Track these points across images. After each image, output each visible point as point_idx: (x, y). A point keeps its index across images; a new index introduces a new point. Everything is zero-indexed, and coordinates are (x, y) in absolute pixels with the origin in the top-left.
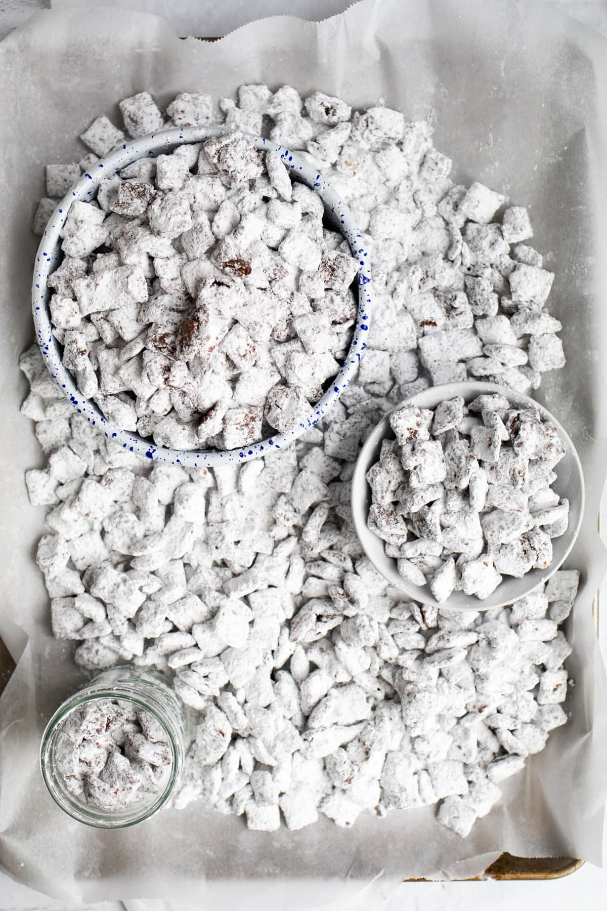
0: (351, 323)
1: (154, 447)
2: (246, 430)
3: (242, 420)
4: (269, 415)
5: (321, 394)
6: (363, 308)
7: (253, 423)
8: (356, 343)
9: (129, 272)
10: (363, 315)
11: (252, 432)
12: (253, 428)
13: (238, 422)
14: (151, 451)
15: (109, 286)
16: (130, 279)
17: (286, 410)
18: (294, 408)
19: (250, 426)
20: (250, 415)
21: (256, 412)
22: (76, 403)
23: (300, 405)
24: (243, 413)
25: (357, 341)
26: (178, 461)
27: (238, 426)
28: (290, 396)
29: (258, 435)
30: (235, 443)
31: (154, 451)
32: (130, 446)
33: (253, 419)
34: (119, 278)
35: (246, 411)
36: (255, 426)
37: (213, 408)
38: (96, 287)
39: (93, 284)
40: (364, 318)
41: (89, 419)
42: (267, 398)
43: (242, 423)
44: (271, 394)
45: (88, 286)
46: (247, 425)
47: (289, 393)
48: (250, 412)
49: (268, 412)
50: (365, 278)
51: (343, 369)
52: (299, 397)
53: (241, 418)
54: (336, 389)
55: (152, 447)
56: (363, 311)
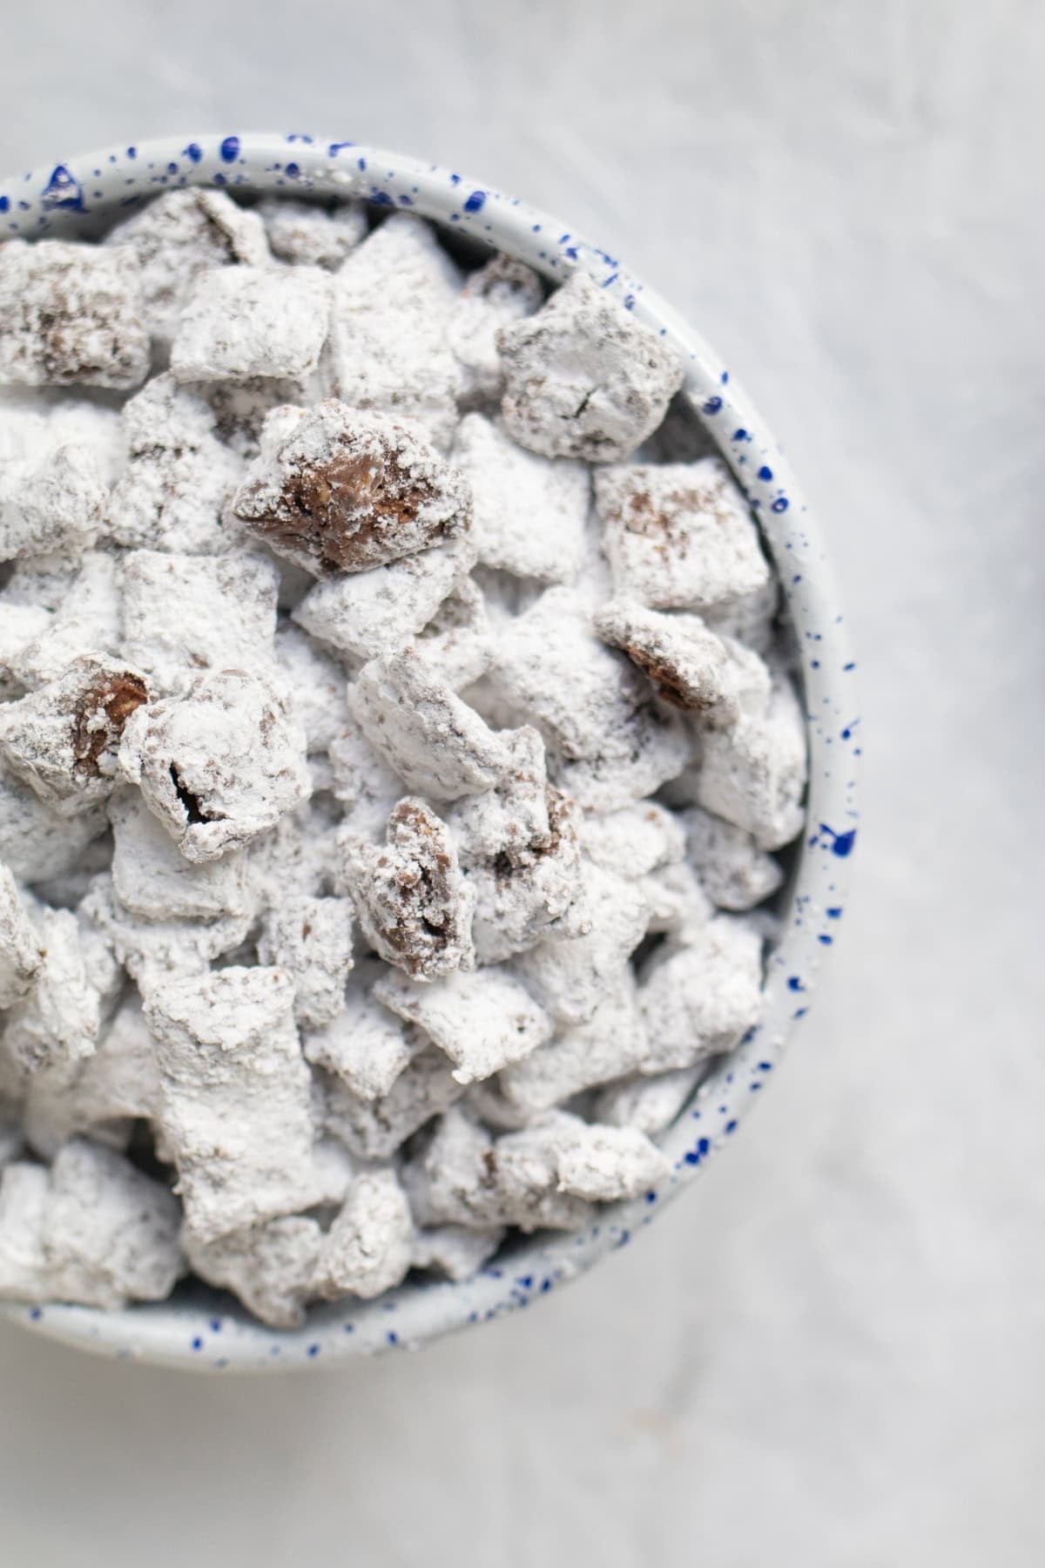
0: (220, 203)
1: (813, 830)
2: (685, 521)
3: (649, 543)
4: (619, 436)
5: (506, 264)
6: (161, 170)
7: (656, 501)
8: (293, 169)
9: (176, 1036)
10: (185, 163)
11: (690, 500)
12: (674, 497)
13: (656, 557)
14: (829, 840)
15: (223, 1108)
16: (203, 1036)
17: (591, 375)
18: (581, 346)
19: (670, 507)
20: (628, 513)
21: (614, 495)
22: (704, 1145)
23: (567, 323)
24: (622, 542)
25: (285, 162)
26: (846, 734)
27: (673, 553)
28: (538, 367)
29: (700, 476)
30: (740, 556)
31: (825, 829)
32: (825, 918)
33: (641, 502)
34: (199, 1074)
35: (614, 531)
36: (668, 490)
37: (617, 648)
38: (225, 1158)
39: (212, 1168)
40: (194, 153)
41: (755, 1087)
42: (559, 458)
43: (661, 538)
44: (539, 443)
45: (217, 1184)
46: (665, 521)
47: (526, 375)
48: (617, 516)
49: (609, 442)
50: (54, 181)
51: (395, 198)
52: (539, 333)
53: (639, 549)
54: (474, 204)
55: (814, 840)
56: (173, 167)
